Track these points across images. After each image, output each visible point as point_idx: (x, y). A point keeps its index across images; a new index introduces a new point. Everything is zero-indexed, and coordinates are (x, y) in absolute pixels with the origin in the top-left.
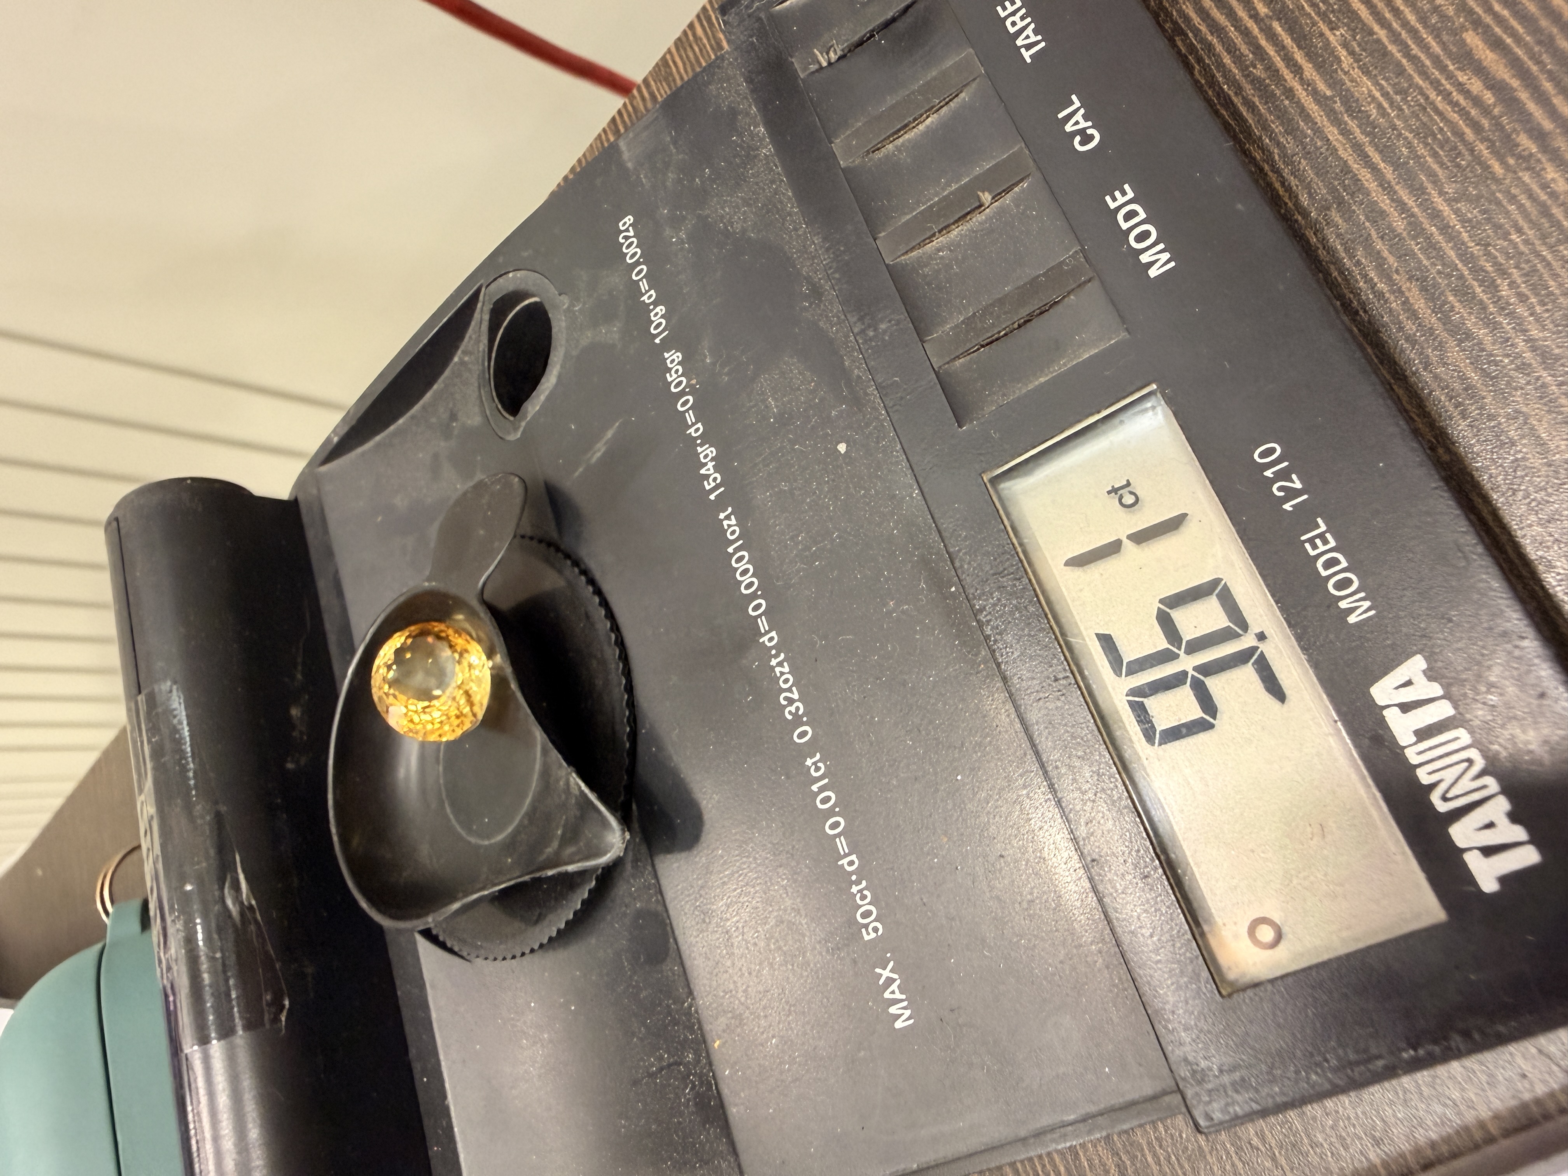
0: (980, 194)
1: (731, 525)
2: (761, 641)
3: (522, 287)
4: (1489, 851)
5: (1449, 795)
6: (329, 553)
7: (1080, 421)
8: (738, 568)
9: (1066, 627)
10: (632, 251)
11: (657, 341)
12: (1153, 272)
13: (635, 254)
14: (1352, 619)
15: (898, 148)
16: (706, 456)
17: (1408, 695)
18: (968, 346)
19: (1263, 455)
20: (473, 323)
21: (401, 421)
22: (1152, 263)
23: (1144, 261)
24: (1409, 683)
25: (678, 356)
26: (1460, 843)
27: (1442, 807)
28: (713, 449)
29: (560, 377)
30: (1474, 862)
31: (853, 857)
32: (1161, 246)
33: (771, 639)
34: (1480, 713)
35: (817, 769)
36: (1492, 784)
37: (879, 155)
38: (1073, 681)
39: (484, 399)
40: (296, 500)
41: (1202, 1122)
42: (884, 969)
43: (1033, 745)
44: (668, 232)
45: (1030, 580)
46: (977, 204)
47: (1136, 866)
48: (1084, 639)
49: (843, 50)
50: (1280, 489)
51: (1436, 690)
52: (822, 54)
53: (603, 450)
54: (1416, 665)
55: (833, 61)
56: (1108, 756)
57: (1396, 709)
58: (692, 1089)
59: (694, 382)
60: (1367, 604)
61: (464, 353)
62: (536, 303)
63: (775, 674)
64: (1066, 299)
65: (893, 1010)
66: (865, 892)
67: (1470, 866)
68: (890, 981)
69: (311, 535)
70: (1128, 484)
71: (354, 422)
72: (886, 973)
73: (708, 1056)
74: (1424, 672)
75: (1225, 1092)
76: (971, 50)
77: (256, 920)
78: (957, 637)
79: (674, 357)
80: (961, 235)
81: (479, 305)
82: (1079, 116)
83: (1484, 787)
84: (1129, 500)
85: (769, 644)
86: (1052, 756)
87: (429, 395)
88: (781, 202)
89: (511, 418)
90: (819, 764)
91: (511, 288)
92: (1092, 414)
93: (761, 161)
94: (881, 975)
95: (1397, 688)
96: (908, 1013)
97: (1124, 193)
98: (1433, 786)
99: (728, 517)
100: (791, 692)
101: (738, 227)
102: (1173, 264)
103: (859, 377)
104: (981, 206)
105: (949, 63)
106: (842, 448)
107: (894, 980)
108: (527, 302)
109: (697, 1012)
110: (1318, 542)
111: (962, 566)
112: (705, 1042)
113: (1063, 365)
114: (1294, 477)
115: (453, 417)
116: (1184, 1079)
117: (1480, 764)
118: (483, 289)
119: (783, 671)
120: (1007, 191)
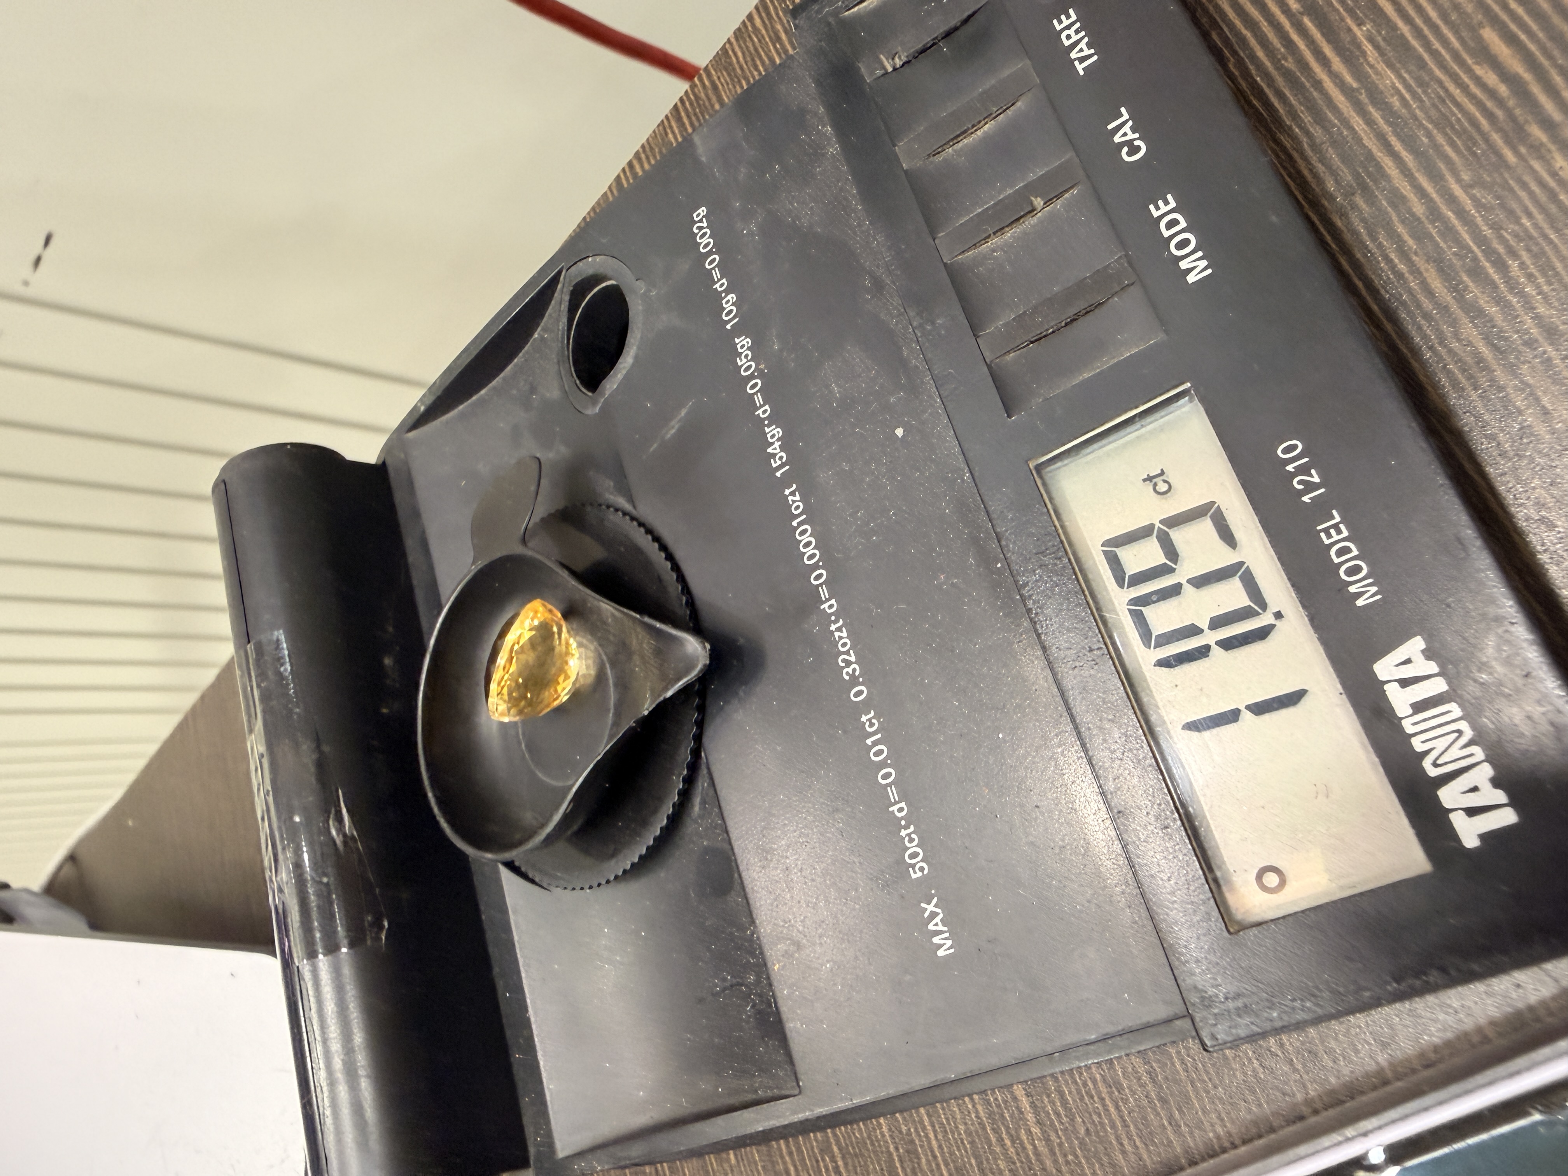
0: (1033, 199)
1: (796, 502)
2: (822, 607)
3: (601, 271)
4: (1472, 812)
5: (1439, 762)
6: (416, 514)
7: (1119, 415)
8: (801, 541)
9: (1101, 603)
10: (705, 241)
11: (728, 327)
12: (1191, 278)
13: (709, 243)
14: (1360, 602)
15: (958, 153)
16: (773, 436)
17: (1407, 672)
18: (1018, 342)
19: (1285, 452)
20: (553, 302)
21: (483, 392)
22: (1190, 270)
23: (1183, 268)
24: (1408, 661)
25: (747, 342)
26: (1447, 803)
27: (1433, 772)
28: (779, 430)
29: (636, 358)
30: (1459, 821)
31: (903, 805)
32: (1200, 254)
33: (831, 606)
34: (1471, 689)
35: (872, 725)
36: (1478, 753)
37: (939, 158)
38: (1106, 652)
39: (563, 372)
40: (384, 463)
41: (1208, 1043)
42: (929, 904)
43: (1069, 709)
44: (739, 225)
45: (1069, 560)
46: (1030, 209)
47: (1157, 818)
48: (1118, 615)
49: (907, 57)
50: (1299, 483)
51: (1432, 667)
52: (887, 59)
53: (677, 426)
54: (1415, 645)
55: (898, 66)
56: (1135, 719)
57: (1396, 685)
58: (753, 1007)
59: (762, 366)
60: (1374, 589)
61: (545, 330)
62: (612, 286)
63: (835, 638)
64: (1110, 300)
65: (936, 940)
66: (913, 836)
67: (1455, 825)
68: (933, 915)
69: (399, 496)
70: (1162, 473)
71: (439, 393)
72: (931, 908)
73: (768, 978)
74: (1423, 651)
75: (1230, 1016)
76: (1028, 62)
77: (358, 849)
78: (1001, 608)
79: (744, 342)
80: (1014, 237)
81: (559, 286)
82: (1127, 128)
83: (1471, 755)
84: (1163, 487)
85: (829, 611)
86: (1085, 718)
87: (509, 368)
88: (846, 199)
89: (590, 394)
90: (874, 721)
91: (591, 272)
92: (1131, 409)
93: (828, 159)
94: (926, 909)
95: (1397, 665)
96: (949, 943)
97: (1167, 203)
98: (1427, 753)
99: (793, 494)
100: (849, 655)
101: (805, 222)
102: (1209, 271)
103: (917, 367)
104: (1033, 210)
105: (1006, 73)
106: (899, 432)
107: (937, 914)
108: (604, 285)
109: (758, 938)
110: (1332, 531)
111: (1007, 546)
112: (765, 965)
113: (1105, 363)
114: (1313, 472)
115: (533, 390)
116: (1193, 1005)
117: (1468, 734)
118: (563, 273)
119: (842, 636)
120: (1058, 197)
